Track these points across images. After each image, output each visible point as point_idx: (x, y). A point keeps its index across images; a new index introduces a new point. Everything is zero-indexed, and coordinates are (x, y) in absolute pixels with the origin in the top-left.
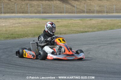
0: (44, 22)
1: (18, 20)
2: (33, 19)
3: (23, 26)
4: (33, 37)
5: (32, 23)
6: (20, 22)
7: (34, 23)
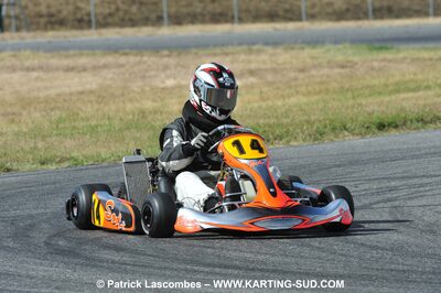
0: (376, 64)
1: (243, 57)
2: (318, 51)
3: (265, 89)
4: (315, 139)
5: (314, 72)
6: (253, 66)
7: (325, 71)
